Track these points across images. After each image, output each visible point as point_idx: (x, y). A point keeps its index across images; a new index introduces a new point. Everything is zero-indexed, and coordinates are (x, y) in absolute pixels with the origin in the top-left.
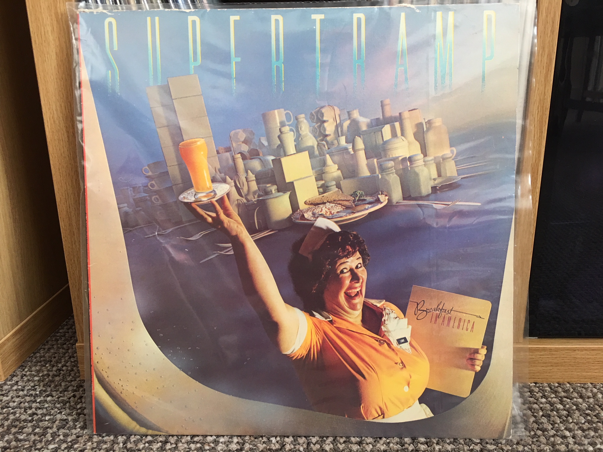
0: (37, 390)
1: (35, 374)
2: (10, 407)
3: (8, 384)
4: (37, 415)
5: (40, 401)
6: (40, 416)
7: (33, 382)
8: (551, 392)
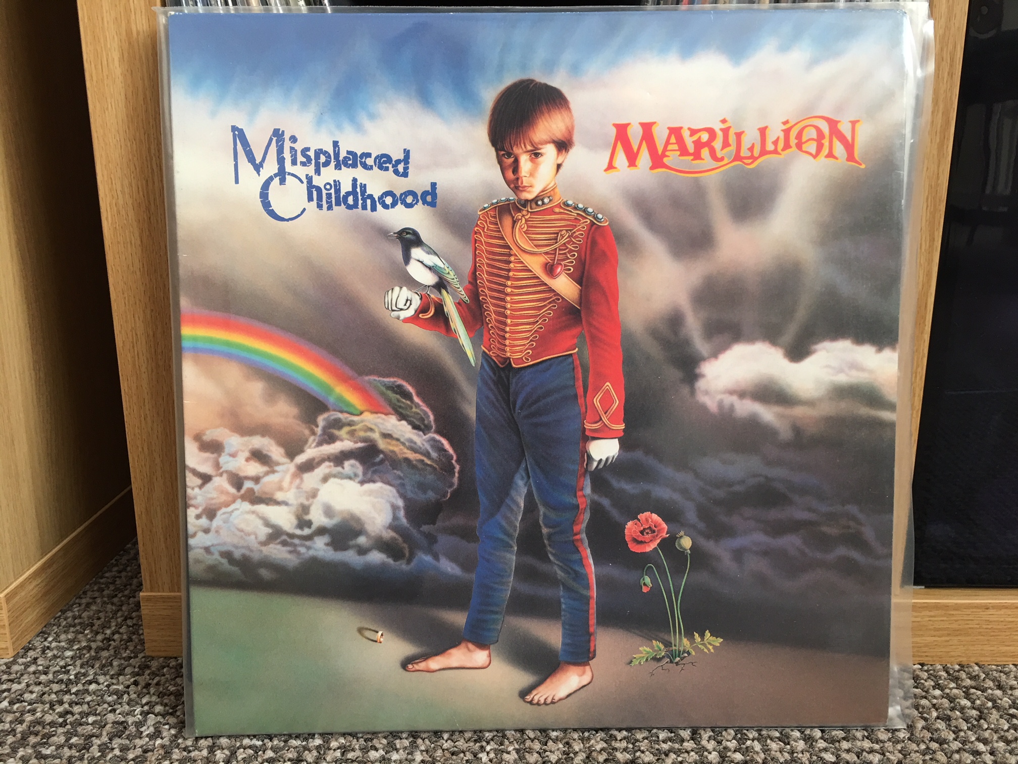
0: (70, 672)
1: (66, 646)
2: (24, 701)
3: (20, 663)
4: (73, 714)
5: (77, 691)
6: (77, 716)
7: (63, 659)
8: (949, 679)
